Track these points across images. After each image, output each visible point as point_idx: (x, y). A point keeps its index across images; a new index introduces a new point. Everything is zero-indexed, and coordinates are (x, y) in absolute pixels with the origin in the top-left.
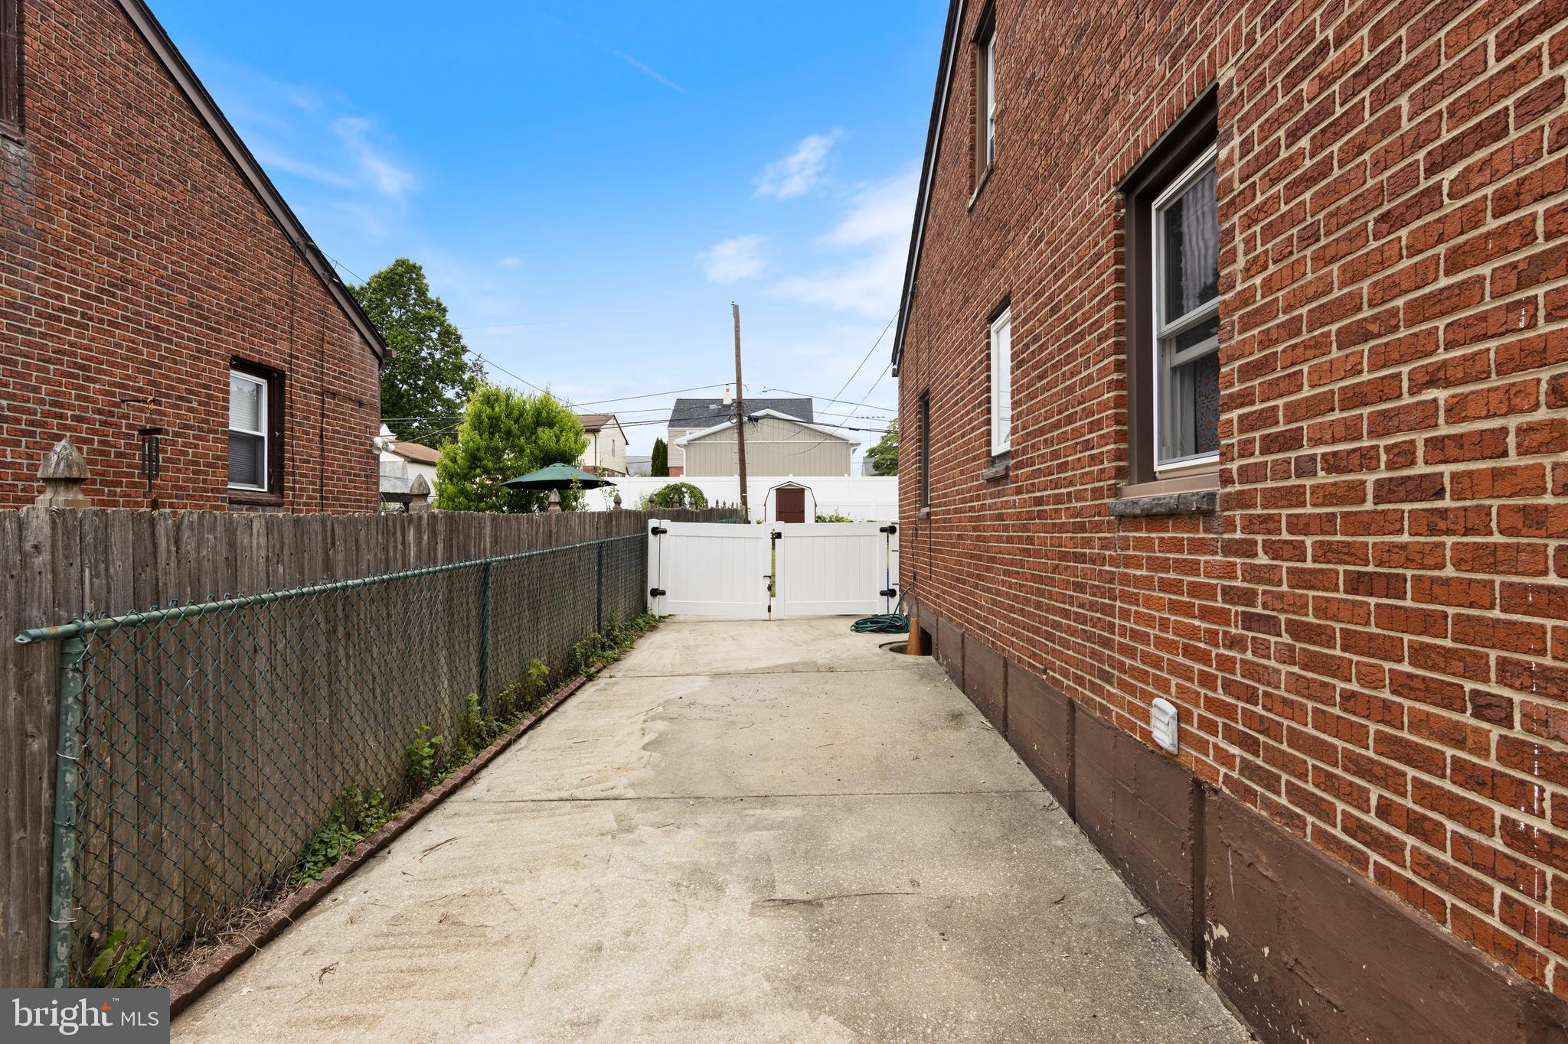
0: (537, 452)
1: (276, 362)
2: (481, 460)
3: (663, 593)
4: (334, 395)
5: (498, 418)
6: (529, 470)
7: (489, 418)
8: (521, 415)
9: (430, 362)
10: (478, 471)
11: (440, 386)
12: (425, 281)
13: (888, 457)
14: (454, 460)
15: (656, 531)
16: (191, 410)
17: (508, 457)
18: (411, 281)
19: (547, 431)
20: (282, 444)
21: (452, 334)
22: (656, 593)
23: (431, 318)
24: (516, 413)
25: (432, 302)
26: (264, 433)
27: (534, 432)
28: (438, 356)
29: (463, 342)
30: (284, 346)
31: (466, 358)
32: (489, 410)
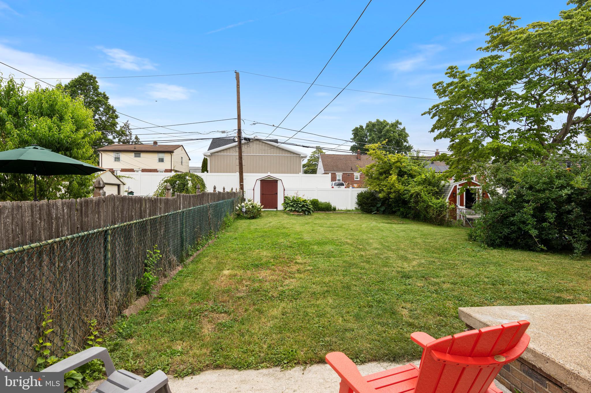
11: (106, 133)
13: (311, 168)
18: (91, 84)
21: (111, 109)
23: (100, 101)
25: (101, 94)
28: (104, 119)
29: (117, 113)
31: (118, 120)
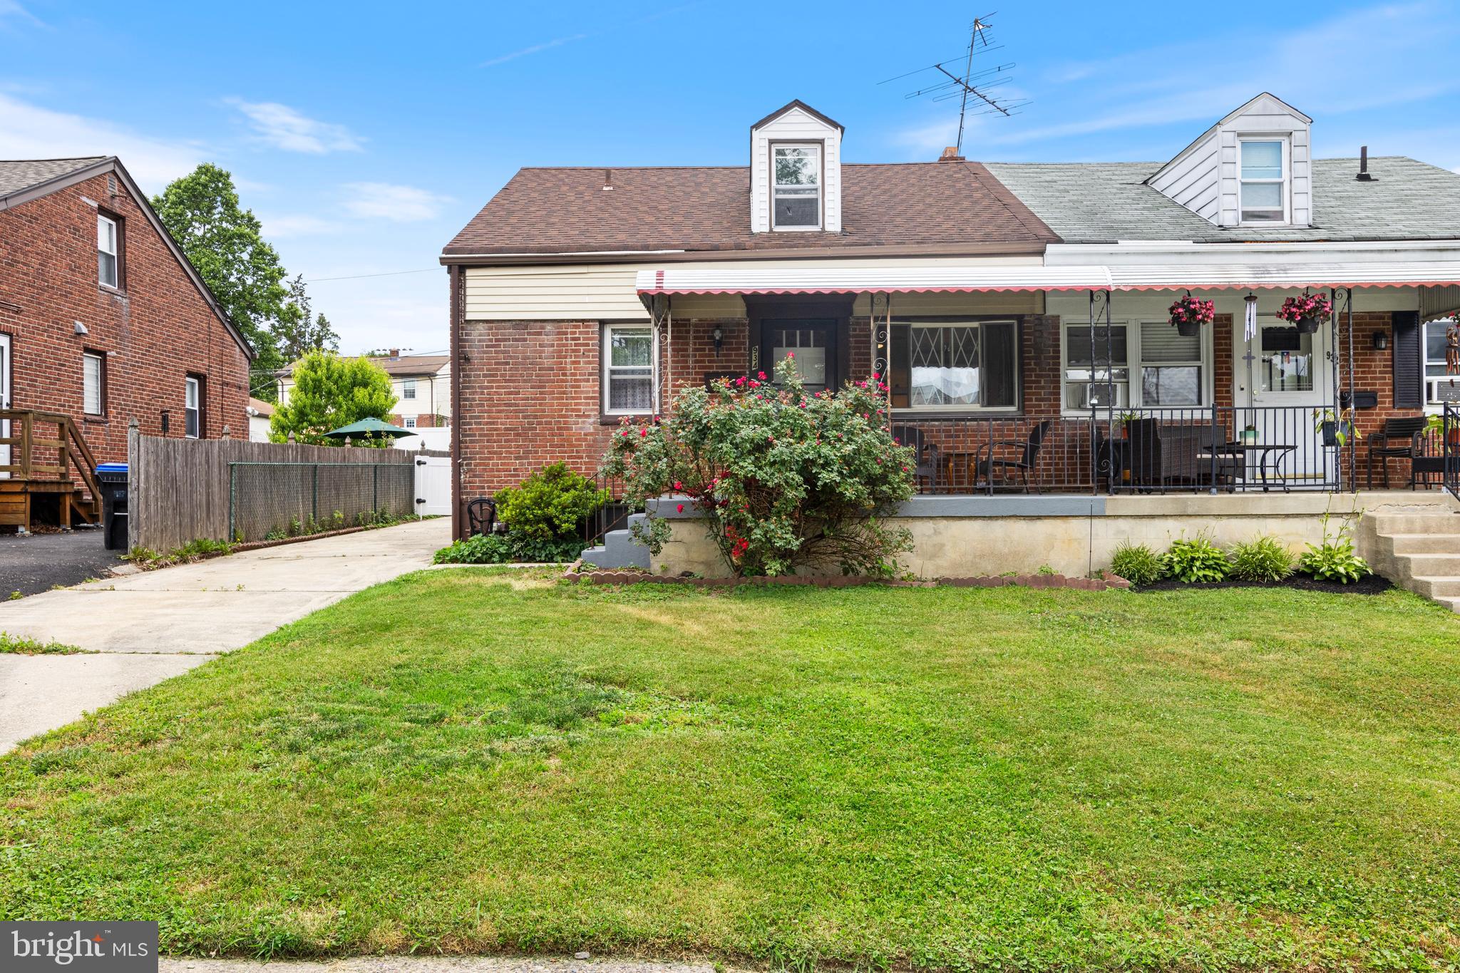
0: (353, 408)
1: (203, 371)
2: (307, 415)
3: (424, 501)
4: (227, 384)
5: (320, 381)
6: (345, 423)
7: (313, 380)
8: (340, 377)
9: (240, 288)
10: (305, 424)
11: (252, 317)
12: (234, 191)
14: (285, 415)
15: (419, 463)
16: (173, 400)
17: (331, 411)
18: (217, 191)
19: (362, 390)
20: (205, 414)
21: (267, 254)
22: (419, 501)
23: (241, 236)
24: (336, 375)
25: (243, 216)
26: (196, 408)
27: (351, 391)
28: (249, 281)
29: (280, 263)
30: (206, 362)
31: (284, 284)
32: (312, 374)
